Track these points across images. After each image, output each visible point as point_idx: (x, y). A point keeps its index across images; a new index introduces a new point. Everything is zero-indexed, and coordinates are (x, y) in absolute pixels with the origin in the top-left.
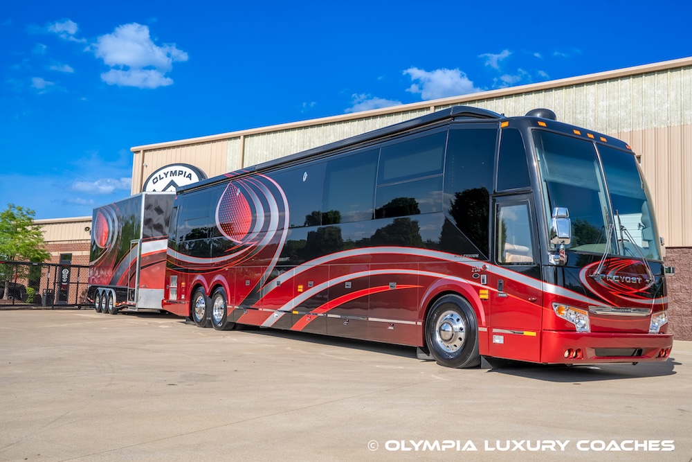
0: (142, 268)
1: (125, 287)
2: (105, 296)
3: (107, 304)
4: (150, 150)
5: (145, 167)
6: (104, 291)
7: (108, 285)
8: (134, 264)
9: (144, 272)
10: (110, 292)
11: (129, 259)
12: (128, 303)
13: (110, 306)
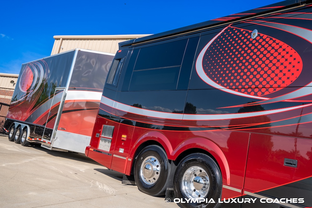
0: (64, 112)
1: (42, 126)
2: (20, 130)
3: (20, 136)
4: (67, 39)
6: (20, 125)
7: (24, 121)
8: (56, 108)
9: (65, 117)
10: (26, 127)
11: (51, 103)
12: (42, 140)
13: (23, 139)
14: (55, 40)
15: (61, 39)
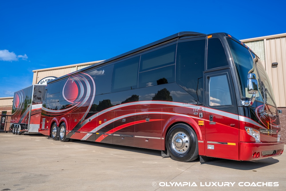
1: (24, 123)
2: (17, 127)
3: (17, 131)
4: (40, 71)
5: (38, 78)
7: (18, 123)
8: (28, 114)
9: (32, 117)
11: (26, 112)
12: (25, 130)
14: (34, 73)
15: (37, 72)
